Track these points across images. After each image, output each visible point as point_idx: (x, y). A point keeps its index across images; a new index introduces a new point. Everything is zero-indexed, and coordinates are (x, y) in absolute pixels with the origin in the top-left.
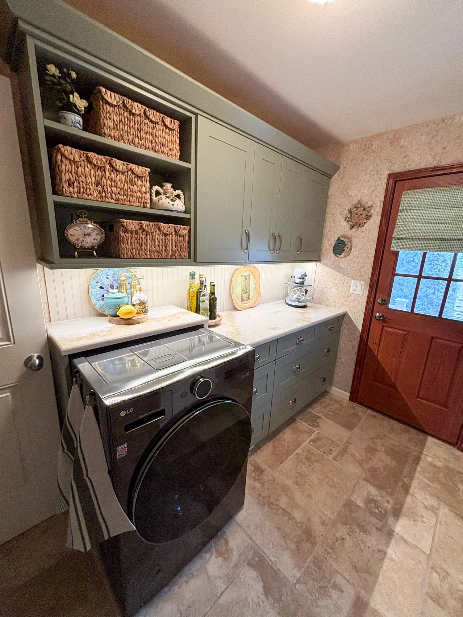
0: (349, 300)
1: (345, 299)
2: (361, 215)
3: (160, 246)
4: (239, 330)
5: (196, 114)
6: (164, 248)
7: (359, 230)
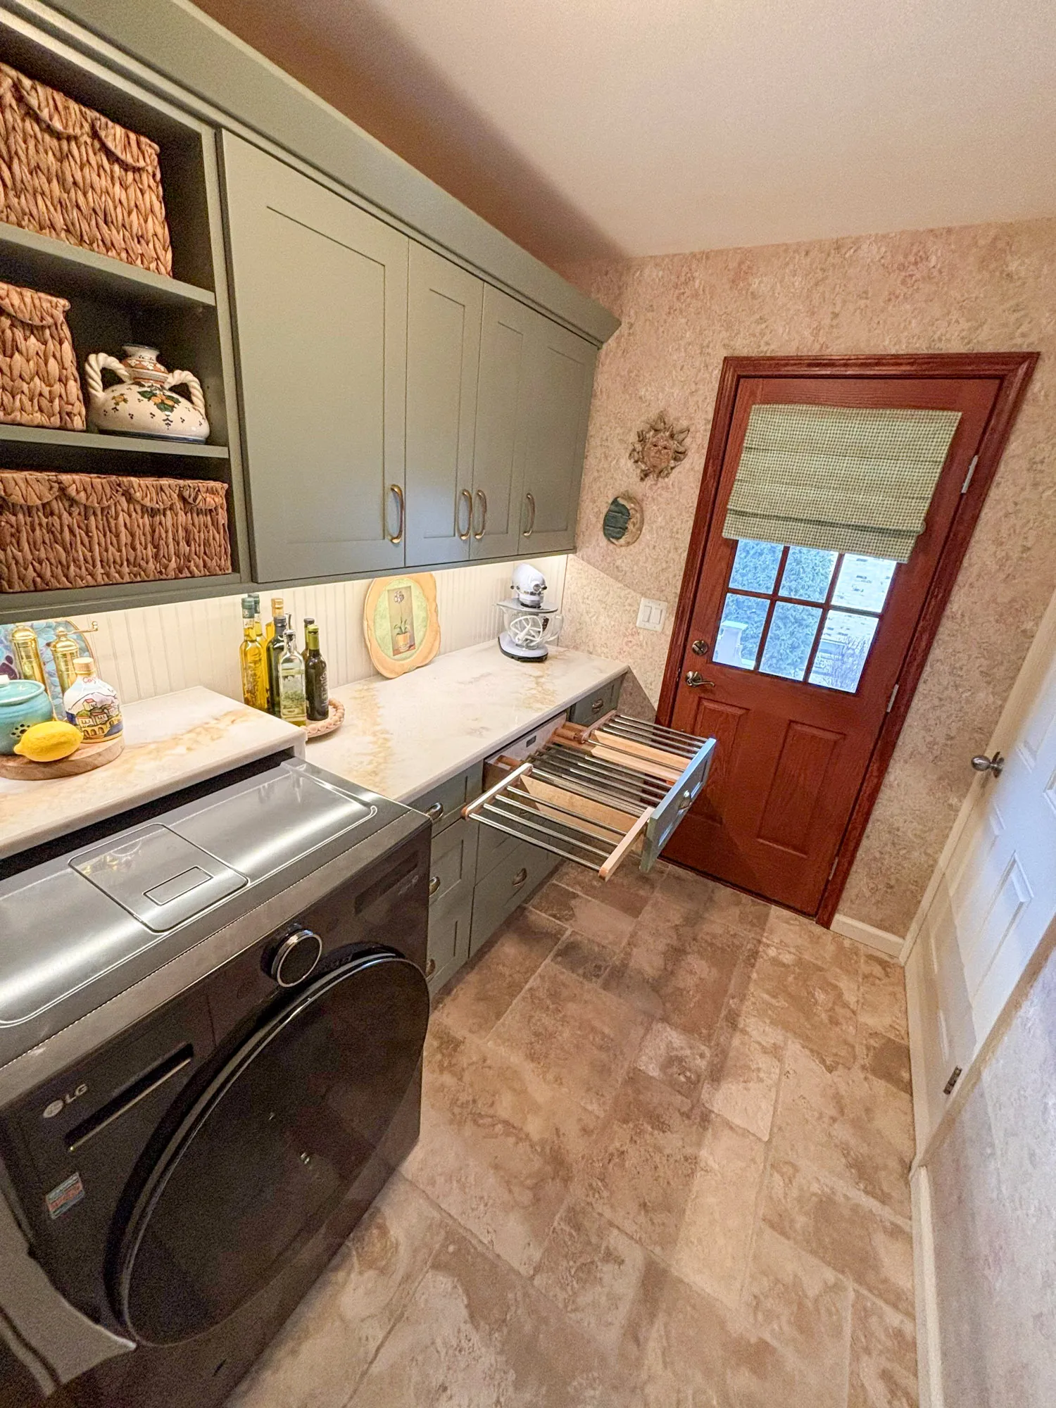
0: (634, 642)
1: (626, 639)
2: (665, 448)
3: (138, 546)
4: (389, 744)
5: (217, 127)
6: (150, 551)
7: (659, 485)
